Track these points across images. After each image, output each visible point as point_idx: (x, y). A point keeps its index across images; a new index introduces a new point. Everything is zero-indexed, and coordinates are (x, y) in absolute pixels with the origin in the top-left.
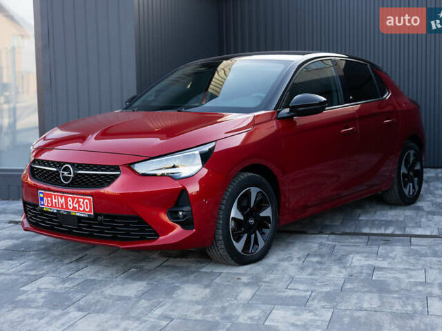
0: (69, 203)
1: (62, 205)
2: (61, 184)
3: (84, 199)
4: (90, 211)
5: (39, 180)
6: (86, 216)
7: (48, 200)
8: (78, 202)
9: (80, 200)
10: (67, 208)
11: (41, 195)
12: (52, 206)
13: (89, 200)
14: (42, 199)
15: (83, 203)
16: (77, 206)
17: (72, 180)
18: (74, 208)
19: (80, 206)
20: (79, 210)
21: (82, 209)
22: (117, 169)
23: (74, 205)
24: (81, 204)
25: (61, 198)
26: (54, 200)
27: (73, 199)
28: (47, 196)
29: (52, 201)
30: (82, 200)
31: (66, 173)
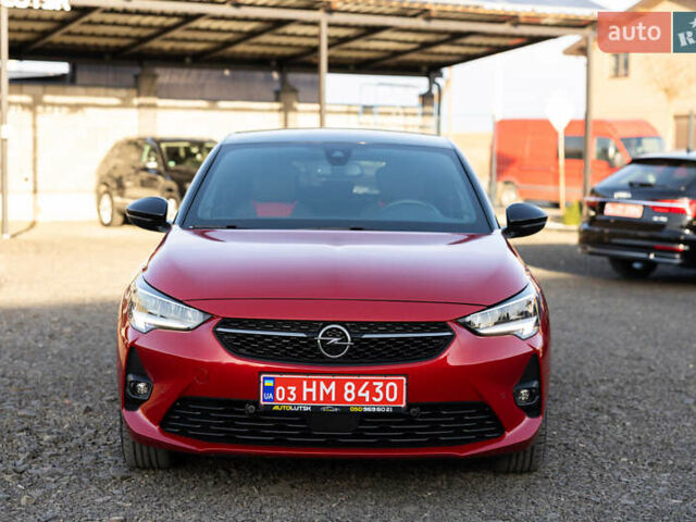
0: (347, 391)
2: (322, 360)
3: (386, 382)
4: (399, 400)
5: (247, 355)
6: (389, 410)
7: (288, 392)
8: (371, 388)
9: (375, 384)
10: (340, 400)
11: (269, 383)
12: (299, 401)
13: (399, 383)
15: (383, 389)
16: (367, 395)
17: (349, 351)
18: (360, 400)
20: (371, 401)
21: (378, 400)
22: (443, 326)
23: (360, 394)
24: (378, 390)
25: (328, 384)
26: (305, 390)
27: (358, 385)
28: (286, 384)
29: (299, 392)
30: (381, 384)
31: (335, 340)
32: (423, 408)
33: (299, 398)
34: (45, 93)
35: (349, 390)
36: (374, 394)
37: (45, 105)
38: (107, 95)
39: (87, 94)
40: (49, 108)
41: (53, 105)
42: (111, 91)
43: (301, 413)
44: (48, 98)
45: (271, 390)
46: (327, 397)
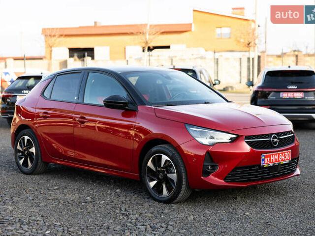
0: (280, 157)
1: (276, 160)
2: (274, 147)
4: (290, 159)
6: (288, 162)
7: (268, 160)
10: (279, 160)
11: (263, 158)
12: (270, 162)
13: (290, 152)
14: (264, 160)
16: (283, 158)
18: (282, 160)
19: (285, 157)
21: (286, 159)
25: (276, 155)
26: (271, 158)
27: (282, 154)
28: (267, 157)
30: (286, 153)
31: (275, 140)
43: (270, 167)
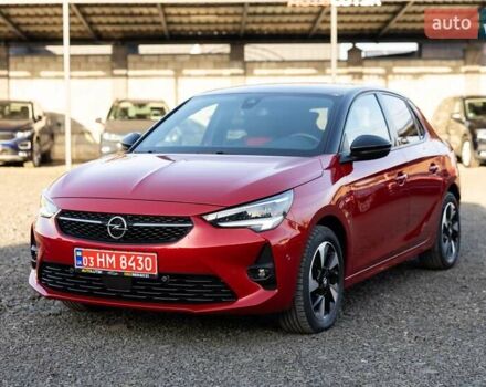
0: (122, 262)
2: (109, 240)
3: (144, 257)
4: (153, 270)
6: (147, 276)
7: (89, 260)
8: (136, 260)
9: (138, 258)
10: (118, 268)
11: (79, 254)
13: (152, 257)
15: (143, 261)
16: (133, 265)
17: (126, 235)
18: (129, 268)
20: (137, 270)
21: (140, 269)
22: (187, 220)
23: (130, 264)
24: (140, 262)
25: (111, 256)
26: (99, 260)
27: (128, 257)
28: (88, 254)
29: (95, 260)
30: (141, 258)
31: (117, 227)
32: (172, 276)
33: (95, 265)
34: (395, 65)
35: (123, 261)
36: (137, 265)
37: (394, 74)
38: (441, 65)
39: (425, 66)
40: (397, 77)
41: (400, 74)
42: (444, 62)
43: (96, 275)
44: (396, 69)
45: (80, 258)
46: (111, 265)
